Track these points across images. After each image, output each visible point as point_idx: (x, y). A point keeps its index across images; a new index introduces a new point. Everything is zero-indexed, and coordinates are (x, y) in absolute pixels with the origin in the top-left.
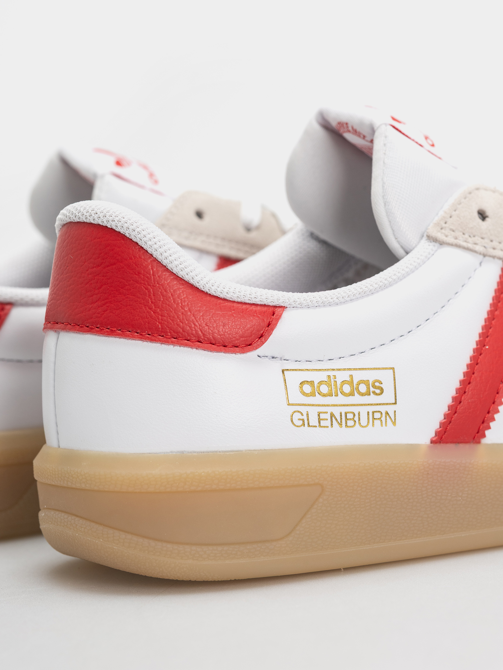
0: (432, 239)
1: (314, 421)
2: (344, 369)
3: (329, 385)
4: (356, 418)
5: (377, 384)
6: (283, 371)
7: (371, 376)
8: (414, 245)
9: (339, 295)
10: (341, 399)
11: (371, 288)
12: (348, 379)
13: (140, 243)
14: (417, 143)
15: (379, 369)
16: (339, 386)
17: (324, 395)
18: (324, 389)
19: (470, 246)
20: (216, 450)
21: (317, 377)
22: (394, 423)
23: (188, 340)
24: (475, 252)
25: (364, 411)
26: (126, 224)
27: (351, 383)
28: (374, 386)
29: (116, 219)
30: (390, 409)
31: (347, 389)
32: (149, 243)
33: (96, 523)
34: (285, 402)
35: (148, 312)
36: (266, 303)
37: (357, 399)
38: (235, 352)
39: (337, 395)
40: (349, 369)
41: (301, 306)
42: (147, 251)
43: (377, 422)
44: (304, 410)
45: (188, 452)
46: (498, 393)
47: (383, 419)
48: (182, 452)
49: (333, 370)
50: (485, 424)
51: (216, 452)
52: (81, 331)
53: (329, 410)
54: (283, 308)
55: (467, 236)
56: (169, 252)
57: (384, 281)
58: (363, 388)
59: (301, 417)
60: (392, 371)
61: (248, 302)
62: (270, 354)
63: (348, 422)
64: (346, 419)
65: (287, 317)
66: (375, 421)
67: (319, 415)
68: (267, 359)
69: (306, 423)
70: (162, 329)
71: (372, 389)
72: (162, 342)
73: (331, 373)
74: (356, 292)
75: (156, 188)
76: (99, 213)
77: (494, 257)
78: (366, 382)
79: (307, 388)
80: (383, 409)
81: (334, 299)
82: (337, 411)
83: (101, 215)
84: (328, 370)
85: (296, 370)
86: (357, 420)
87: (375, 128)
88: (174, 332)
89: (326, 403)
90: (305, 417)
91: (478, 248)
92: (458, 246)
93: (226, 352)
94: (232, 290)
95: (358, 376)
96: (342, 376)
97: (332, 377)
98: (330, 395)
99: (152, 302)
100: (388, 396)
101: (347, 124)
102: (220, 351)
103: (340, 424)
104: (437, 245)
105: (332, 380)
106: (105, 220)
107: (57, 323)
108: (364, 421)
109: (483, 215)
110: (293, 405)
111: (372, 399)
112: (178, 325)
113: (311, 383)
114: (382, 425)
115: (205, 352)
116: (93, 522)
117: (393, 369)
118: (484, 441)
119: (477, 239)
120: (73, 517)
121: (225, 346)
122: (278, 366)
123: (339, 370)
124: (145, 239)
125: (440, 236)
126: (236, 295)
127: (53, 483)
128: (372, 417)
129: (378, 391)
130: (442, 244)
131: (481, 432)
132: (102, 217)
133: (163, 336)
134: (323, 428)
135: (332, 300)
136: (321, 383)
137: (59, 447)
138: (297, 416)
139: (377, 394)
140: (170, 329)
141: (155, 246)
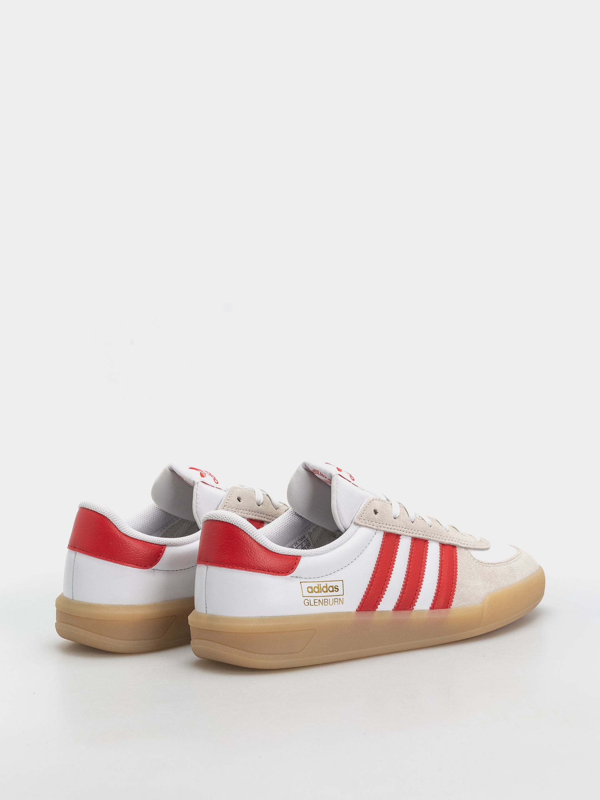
0: (356, 524)
1: (312, 603)
2: (324, 581)
3: (318, 588)
4: (328, 602)
5: (336, 587)
6: (300, 582)
7: (334, 584)
8: (348, 526)
9: (322, 550)
10: (323, 594)
11: (334, 547)
12: (325, 585)
13: (244, 531)
14: (348, 481)
15: (337, 581)
16: (322, 588)
17: (316, 592)
18: (316, 590)
19: (371, 526)
20: (275, 615)
21: (313, 585)
22: (343, 603)
23: (264, 571)
24: (373, 529)
25: (331, 598)
26: (239, 523)
27: (326, 587)
28: (335, 588)
29: (235, 520)
30: (341, 597)
31: (325, 589)
32: (249, 531)
33: (226, 645)
34: (302, 596)
35: (248, 559)
36: (294, 555)
37: (329, 593)
38: (283, 575)
39: (321, 592)
40: (326, 581)
41: (307, 556)
42: (247, 534)
43: (336, 603)
44: (309, 598)
45: (264, 617)
46: (383, 590)
47: (338, 602)
48: (262, 617)
49: (320, 582)
50: (378, 603)
51: (275, 616)
52: (220, 566)
53: (318, 598)
54: (300, 556)
55: (370, 522)
56: (256, 534)
57: (339, 544)
58: (331, 589)
59: (308, 602)
60: (342, 581)
61: (287, 554)
62: (295, 576)
63: (325, 603)
64: (325, 602)
65: (302, 560)
66: (335, 603)
67: (314, 601)
68: (294, 578)
69: (309, 604)
70: (254, 566)
71: (334, 589)
72: (254, 571)
73: (319, 583)
74: (328, 549)
75: (218, 486)
76: (227, 517)
77: (380, 530)
78: (332, 587)
79: (310, 590)
80: (338, 597)
81: (320, 552)
82: (321, 599)
83: (228, 518)
84: (318, 582)
85: (305, 582)
86: (329, 603)
87: (332, 476)
88: (259, 567)
89: (317, 596)
90: (309, 602)
91: (374, 527)
92: (366, 527)
93: (279, 575)
94: (281, 550)
95: (329, 584)
96: (323, 584)
97: (319, 585)
98: (318, 592)
99: (250, 555)
100: (340, 592)
101: (318, 471)
102: (277, 575)
103: (322, 604)
104: (358, 526)
105: (319, 586)
106: (230, 520)
107: (207, 562)
108: (331, 603)
109: (376, 512)
110: (305, 597)
111: (334, 593)
112: (260, 564)
113: (311, 588)
114: (338, 604)
115: (271, 575)
116: (224, 645)
117: (343, 581)
118: (377, 610)
119: (374, 523)
120: (215, 643)
121: (279, 573)
122: (298, 580)
123: (322, 582)
124: (247, 529)
125: (360, 523)
126: (283, 552)
127: (204, 629)
128: (334, 601)
129: (337, 590)
130: (360, 526)
131: (376, 606)
132: (228, 519)
133: (254, 569)
134: (316, 606)
135: (319, 553)
136: (315, 587)
137: (207, 613)
138: (306, 601)
139: (336, 591)
140: (257, 566)
141: (251, 532)
